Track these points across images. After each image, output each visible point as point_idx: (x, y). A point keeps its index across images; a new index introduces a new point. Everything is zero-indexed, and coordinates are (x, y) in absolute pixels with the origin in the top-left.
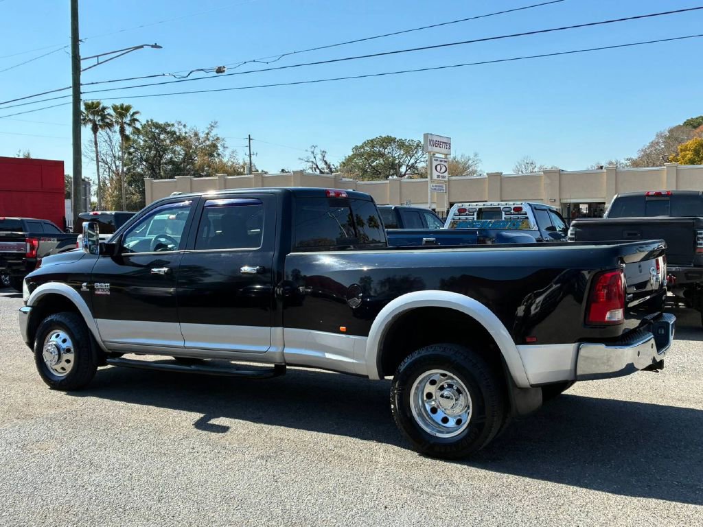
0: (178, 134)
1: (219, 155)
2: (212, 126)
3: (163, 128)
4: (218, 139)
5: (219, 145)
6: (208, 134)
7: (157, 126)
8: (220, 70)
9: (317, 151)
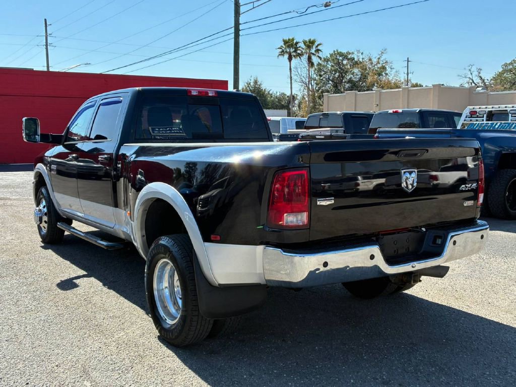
0: (356, 60)
1: (387, 74)
2: (382, 53)
3: (345, 56)
4: (386, 62)
5: (387, 67)
6: (379, 58)
7: (341, 54)
8: (327, 5)
9: (474, 69)
